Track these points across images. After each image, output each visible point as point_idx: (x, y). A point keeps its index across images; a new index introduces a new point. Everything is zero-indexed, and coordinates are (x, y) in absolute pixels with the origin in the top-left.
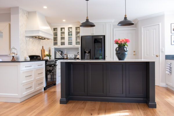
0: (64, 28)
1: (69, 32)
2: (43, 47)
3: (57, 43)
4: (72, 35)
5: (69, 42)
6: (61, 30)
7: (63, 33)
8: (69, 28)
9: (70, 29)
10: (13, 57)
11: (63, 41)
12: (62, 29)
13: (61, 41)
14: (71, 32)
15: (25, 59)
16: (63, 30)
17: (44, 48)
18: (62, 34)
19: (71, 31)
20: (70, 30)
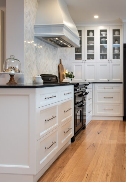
0: (93, 31)
1: (101, 38)
2: (60, 60)
3: (81, 55)
4: (106, 42)
5: (101, 55)
6: (88, 35)
7: (90, 39)
8: (101, 31)
9: (102, 33)
10: (12, 76)
11: (91, 52)
12: (89, 32)
13: (88, 52)
14: (106, 38)
15: (34, 82)
16: (91, 34)
17: (62, 63)
18: (90, 41)
19: (104, 36)
20: (102, 35)
